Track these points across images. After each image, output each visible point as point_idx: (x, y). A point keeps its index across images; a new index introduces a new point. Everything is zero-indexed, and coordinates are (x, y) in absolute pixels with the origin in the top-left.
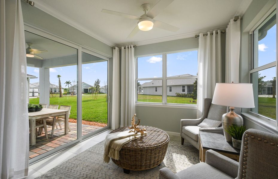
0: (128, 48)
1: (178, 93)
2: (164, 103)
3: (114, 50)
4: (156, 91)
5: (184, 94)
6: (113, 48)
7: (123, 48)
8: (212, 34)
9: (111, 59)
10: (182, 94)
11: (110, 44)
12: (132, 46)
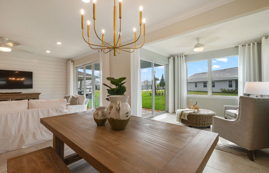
0: (180, 57)
1: (223, 89)
2: (210, 95)
3: (169, 59)
4: (196, 86)
5: (231, 90)
6: (169, 58)
7: (176, 57)
8: (249, 45)
9: (167, 65)
10: (229, 90)
11: (167, 56)
12: (183, 56)
